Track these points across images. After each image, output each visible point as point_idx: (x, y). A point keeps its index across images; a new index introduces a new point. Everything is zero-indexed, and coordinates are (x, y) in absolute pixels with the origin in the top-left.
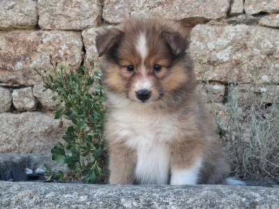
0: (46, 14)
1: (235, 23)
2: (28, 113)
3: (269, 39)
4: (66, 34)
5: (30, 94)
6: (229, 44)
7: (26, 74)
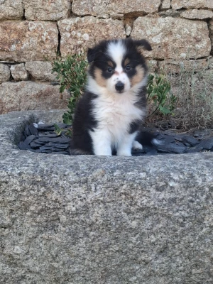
0: (30, 8)
1: (164, 16)
2: (23, 82)
3: (187, 27)
4: (46, 24)
5: (24, 68)
6: (161, 31)
7: (19, 54)
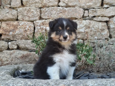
0: (21, 15)
1: (85, 20)
2: (14, 50)
3: (97, 25)
4: (28, 22)
5: (15, 43)
6: (84, 26)
7: (14, 36)
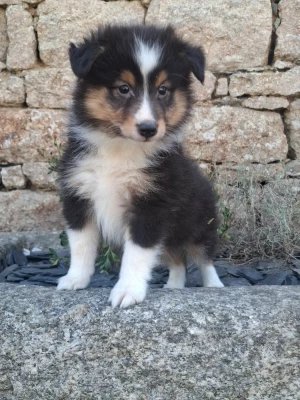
0: (34, 91)
1: (220, 104)
2: (17, 191)
3: (251, 120)
4: (55, 113)
6: (215, 125)
7: (15, 152)
